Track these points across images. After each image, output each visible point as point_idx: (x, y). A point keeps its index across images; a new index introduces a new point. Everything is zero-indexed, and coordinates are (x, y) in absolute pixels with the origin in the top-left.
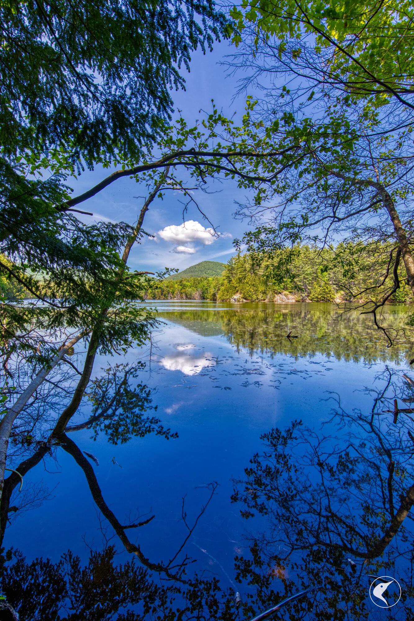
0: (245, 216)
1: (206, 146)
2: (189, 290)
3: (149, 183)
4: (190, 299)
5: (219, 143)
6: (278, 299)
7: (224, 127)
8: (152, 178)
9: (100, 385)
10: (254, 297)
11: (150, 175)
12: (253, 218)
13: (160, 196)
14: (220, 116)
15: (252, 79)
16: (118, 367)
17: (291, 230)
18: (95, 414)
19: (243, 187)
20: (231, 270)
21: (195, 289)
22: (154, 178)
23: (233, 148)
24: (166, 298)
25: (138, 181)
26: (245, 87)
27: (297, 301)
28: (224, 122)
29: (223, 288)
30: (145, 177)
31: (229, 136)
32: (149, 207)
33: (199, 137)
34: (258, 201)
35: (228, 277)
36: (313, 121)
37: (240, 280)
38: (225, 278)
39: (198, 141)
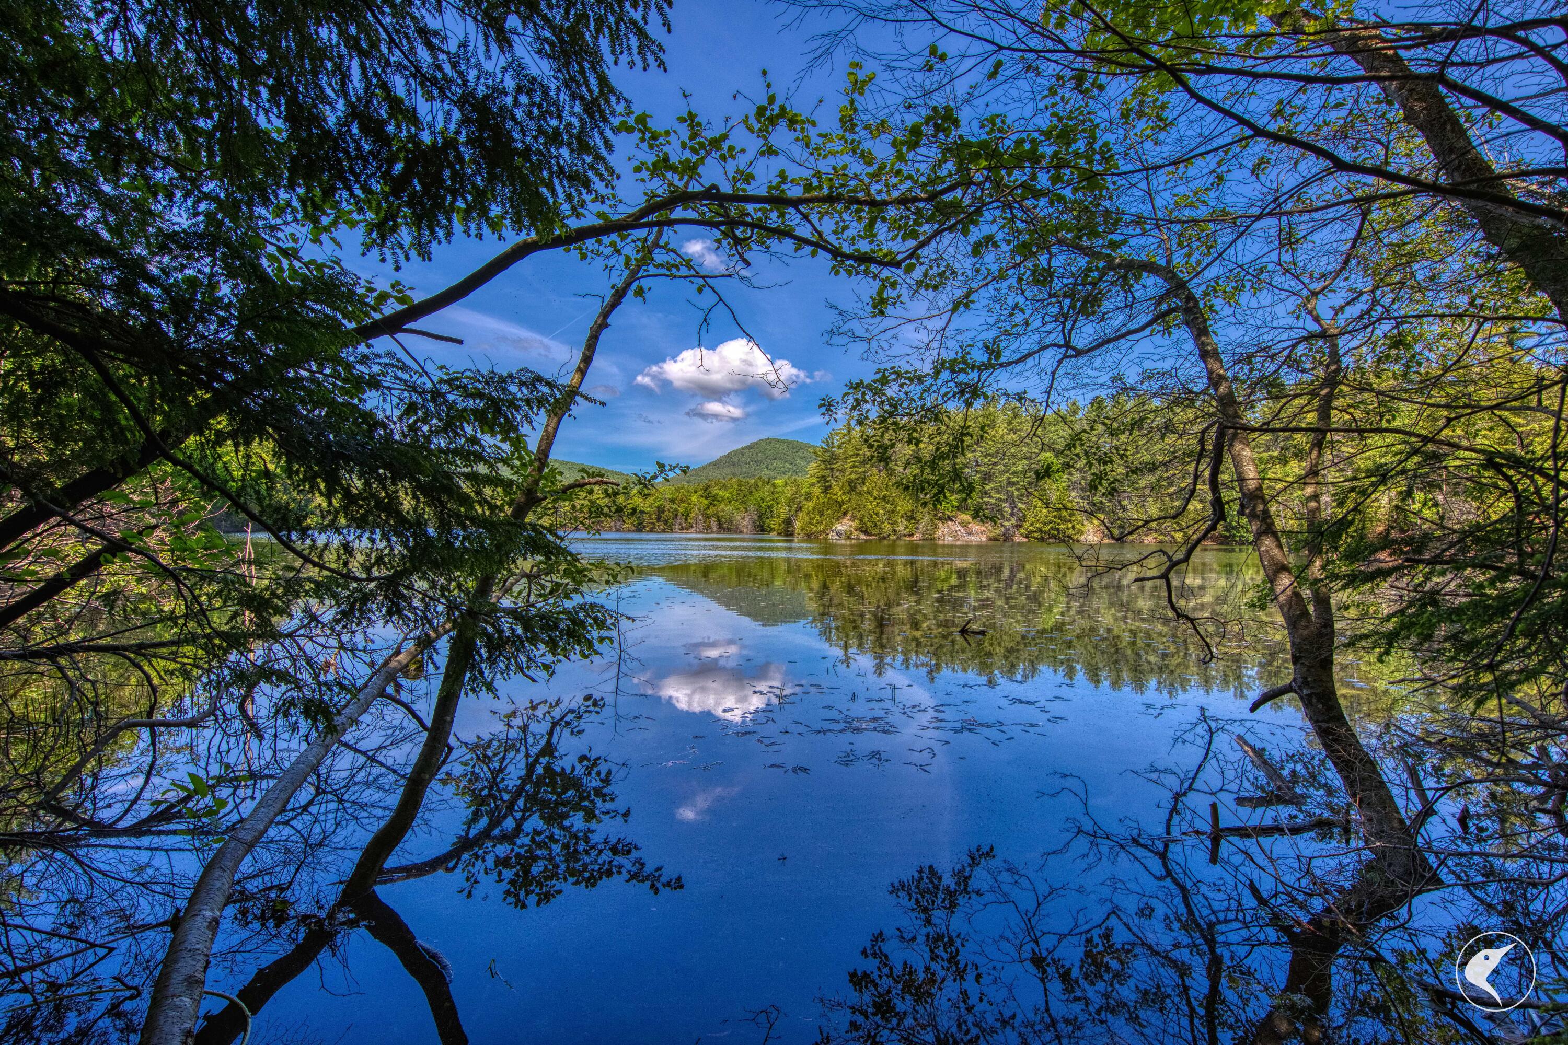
0: (855, 338)
1: (749, 178)
2: (726, 509)
3: (611, 262)
4: (729, 530)
5: (782, 172)
6: (945, 533)
7: (794, 135)
8: (618, 252)
9: (485, 756)
10: (887, 527)
11: (613, 244)
12: (874, 344)
13: (640, 292)
14: (782, 108)
15: (843, 34)
16: (534, 708)
17: (962, 378)
18: (467, 833)
19: (843, 274)
20: (829, 460)
21: (741, 507)
22: (624, 251)
23: (815, 183)
24: (669, 528)
25: (584, 257)
26: (827, 52)
27: (991, 539)
28: (792, 122)
29: (809, 505)
30: (602, 249)
31: (806, 154)
32: (609, 321)
33: (733, 157)
34: (879, 305)
35: (823, 479)
36: (1009, 121)
37: (852, 487)
38: (814, 480)
39: (731, 166)
